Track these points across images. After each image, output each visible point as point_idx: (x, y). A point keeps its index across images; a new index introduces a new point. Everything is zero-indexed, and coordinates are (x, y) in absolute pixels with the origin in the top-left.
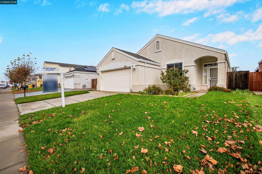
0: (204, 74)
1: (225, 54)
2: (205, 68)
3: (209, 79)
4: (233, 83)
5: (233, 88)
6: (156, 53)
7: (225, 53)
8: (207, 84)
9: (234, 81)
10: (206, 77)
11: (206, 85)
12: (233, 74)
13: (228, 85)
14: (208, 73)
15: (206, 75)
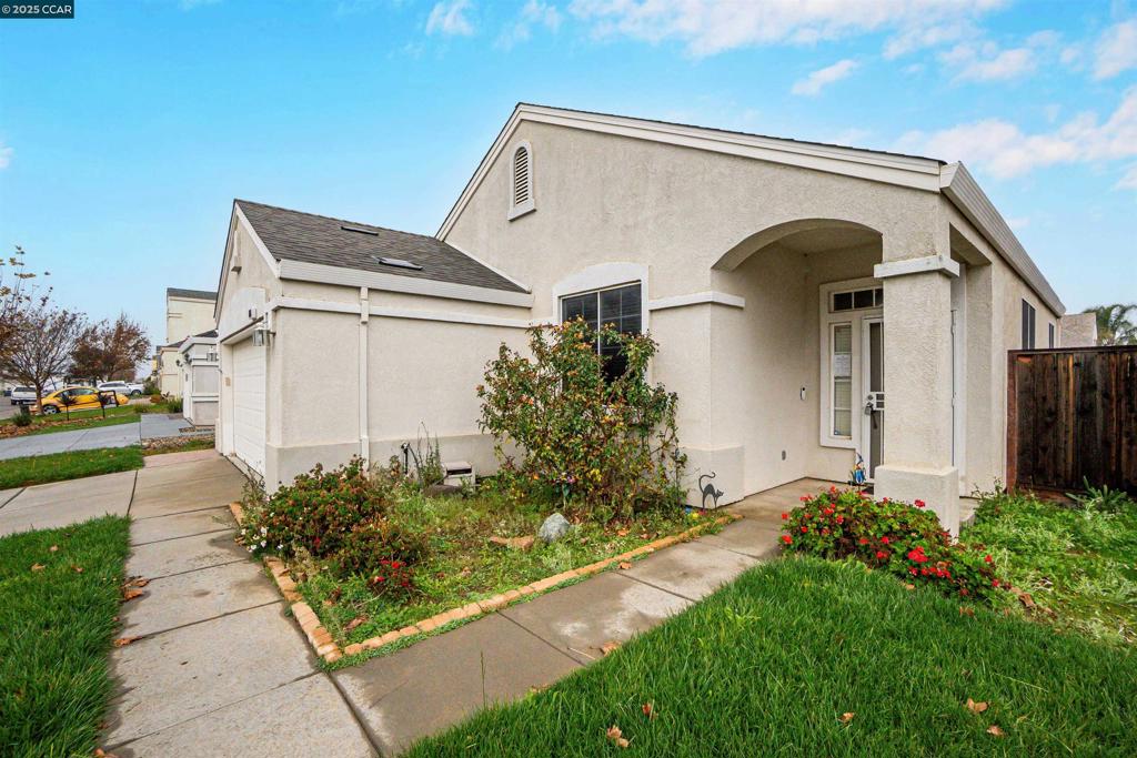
0: (832, 365)
1: (945, 195)
2: (842, 317)
3: (865, 403)
4: (1056, 436)
5: (1057, 476)
6: (516, 223)
7: (946, 180)
8: (849, 434)
9: (1068, 419)
10: (843, 382)
11: (842, 442)
12: (1061, 364)
13: (1021, 454)
14: (855, 359)
15: (848, 374)
